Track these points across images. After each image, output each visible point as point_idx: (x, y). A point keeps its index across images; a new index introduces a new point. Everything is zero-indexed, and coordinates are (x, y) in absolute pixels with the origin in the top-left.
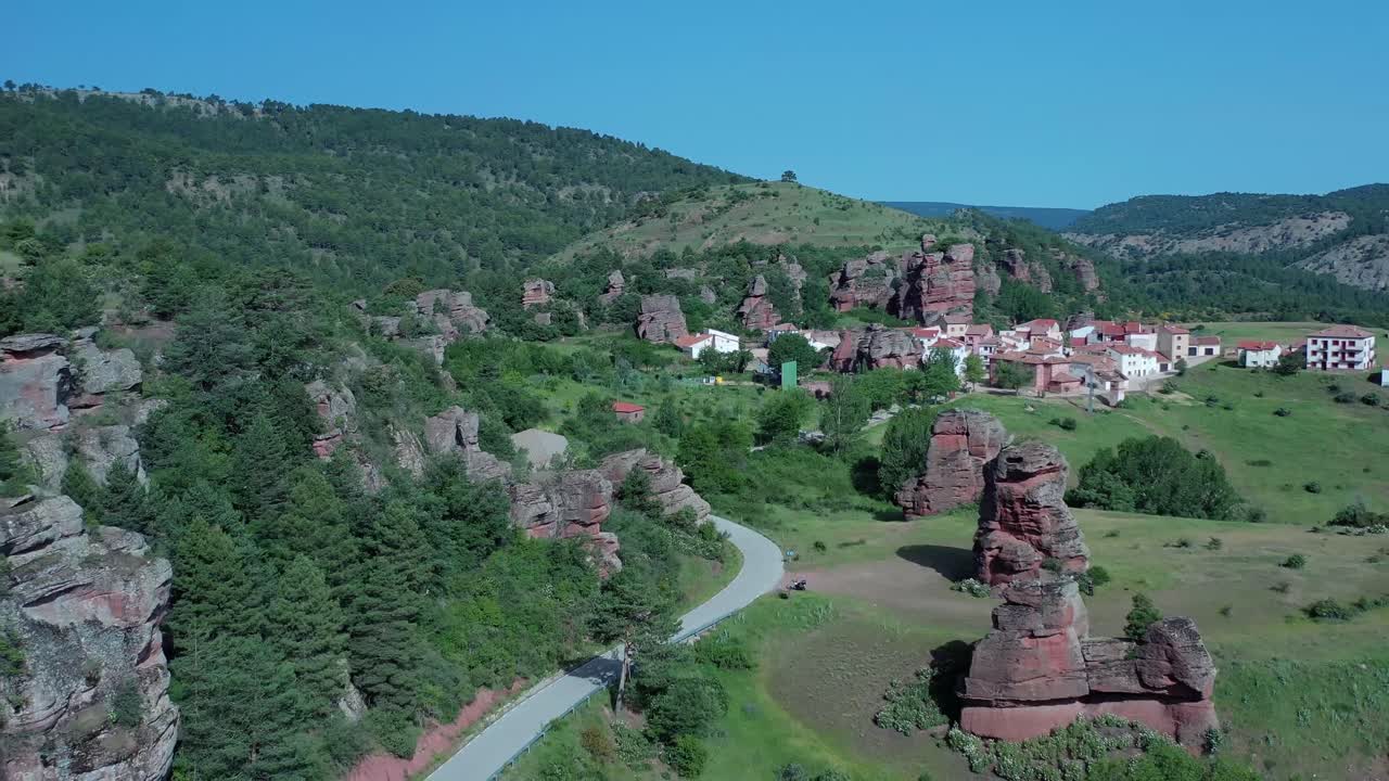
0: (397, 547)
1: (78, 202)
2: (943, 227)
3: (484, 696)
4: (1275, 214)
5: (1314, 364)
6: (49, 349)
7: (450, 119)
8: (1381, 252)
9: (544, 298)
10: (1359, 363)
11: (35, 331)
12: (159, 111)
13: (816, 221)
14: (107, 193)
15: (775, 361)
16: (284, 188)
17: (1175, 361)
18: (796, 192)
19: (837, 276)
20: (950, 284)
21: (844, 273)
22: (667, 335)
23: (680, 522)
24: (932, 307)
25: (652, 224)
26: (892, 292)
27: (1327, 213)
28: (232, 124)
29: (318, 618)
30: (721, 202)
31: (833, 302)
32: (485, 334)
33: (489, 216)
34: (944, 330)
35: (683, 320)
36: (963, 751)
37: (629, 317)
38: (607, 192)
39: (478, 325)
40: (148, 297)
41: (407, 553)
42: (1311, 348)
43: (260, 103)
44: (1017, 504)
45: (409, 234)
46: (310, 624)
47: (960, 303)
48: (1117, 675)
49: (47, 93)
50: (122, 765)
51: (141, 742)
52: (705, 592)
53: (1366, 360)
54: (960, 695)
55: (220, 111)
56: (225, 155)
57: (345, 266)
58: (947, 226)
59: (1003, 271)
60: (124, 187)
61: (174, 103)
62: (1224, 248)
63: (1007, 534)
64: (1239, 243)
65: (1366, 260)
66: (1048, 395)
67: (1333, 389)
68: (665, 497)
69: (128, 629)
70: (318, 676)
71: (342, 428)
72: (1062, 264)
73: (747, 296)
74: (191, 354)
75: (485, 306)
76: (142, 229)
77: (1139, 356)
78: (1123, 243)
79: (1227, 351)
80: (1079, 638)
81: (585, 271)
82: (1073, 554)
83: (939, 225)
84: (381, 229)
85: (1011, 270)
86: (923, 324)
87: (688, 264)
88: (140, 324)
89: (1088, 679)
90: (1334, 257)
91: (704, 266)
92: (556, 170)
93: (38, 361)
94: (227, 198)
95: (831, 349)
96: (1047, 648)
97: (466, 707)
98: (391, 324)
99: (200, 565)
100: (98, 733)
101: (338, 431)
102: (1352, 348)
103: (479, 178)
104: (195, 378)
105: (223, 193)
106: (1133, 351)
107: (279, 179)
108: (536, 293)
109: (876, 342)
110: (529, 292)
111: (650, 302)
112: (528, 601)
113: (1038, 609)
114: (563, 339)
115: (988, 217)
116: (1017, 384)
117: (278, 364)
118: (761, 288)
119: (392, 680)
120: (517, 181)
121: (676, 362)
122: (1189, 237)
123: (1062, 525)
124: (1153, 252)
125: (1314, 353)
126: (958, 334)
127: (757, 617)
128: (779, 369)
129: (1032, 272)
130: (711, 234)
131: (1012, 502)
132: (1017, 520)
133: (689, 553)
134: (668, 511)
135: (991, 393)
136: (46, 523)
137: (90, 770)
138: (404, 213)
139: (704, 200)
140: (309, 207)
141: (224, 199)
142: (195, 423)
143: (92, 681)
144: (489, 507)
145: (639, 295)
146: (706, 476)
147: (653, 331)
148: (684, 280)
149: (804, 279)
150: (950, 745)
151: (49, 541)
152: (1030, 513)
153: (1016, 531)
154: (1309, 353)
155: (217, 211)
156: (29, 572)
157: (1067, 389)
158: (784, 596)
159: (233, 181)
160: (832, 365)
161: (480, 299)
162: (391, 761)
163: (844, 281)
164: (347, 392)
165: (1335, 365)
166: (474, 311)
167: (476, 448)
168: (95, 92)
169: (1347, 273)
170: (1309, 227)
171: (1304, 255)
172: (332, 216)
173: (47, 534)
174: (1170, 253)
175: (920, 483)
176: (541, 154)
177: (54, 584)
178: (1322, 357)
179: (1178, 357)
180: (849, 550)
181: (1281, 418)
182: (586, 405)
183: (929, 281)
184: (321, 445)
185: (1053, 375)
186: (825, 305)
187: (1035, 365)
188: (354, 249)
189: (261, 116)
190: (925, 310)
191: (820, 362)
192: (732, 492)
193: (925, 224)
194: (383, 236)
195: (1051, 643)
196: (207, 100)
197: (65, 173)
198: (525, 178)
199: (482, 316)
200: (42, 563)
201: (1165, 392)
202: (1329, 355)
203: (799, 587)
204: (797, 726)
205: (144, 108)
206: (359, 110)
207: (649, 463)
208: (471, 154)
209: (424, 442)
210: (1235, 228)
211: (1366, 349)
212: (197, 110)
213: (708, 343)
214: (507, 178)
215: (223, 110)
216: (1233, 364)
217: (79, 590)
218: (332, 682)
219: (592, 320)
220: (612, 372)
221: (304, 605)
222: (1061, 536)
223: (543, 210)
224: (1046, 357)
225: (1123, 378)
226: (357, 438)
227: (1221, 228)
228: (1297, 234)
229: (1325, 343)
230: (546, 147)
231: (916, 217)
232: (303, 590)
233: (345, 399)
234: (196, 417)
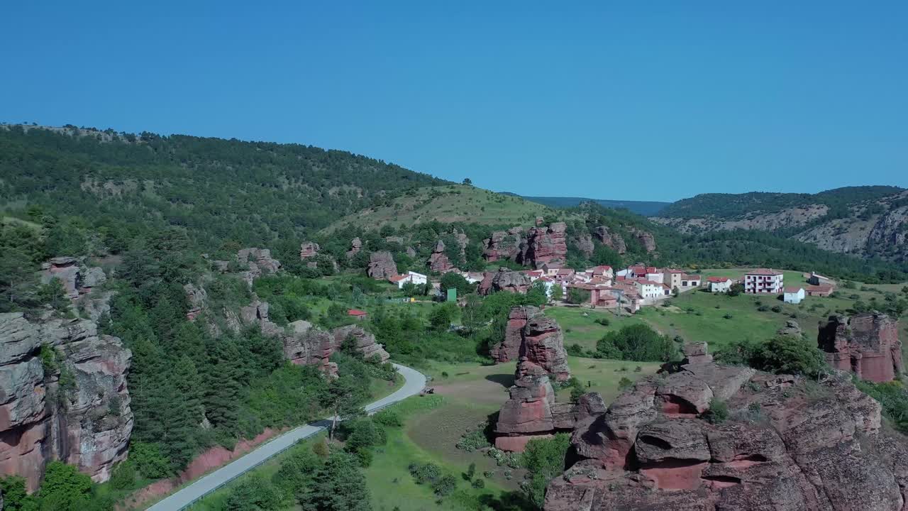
0: (227, 359)
1: (25, 196)
2: (561, 213)
3: (267, 431)
4: (783, 206)
5: (749, 290)
6: (72, 263)
7: (260, 145)
8: (846, 229)
9: (313, 253)
10: (773, 289)
11: (64, 256)
12: (75, 138)
13: (483, 209)
14: (43, 190)
15: (444, 289)
16: (155, 187)
17: (673, 288)
18: (471, 191)
19: (487, 241)
20: (551, 245)
21: (491, 239)
22: (385, 275)
23: (374, 362)
24: (541, 259)
25: (384, 211)
26: (519, 250)
27: (814, 205)
28: (122, 147)
29: (191, 382)
30: (425, 197)
31: (485, 256)
32: (277, 274)
33: (284, 205)
34: (546, 272)
35: (395, 266)
36: (495, 457)
37: (363, 264)
38: (359, 191)
39: (274, 269)
40: (107, 243)
41: (231, 362)
42: (747, 281)
43: (140, 134)
44: (535, 347)
45: (234, 217)
46: (188, 385)
47: (558, 257)
48: (566, 420)
49: (4, 127)
50: (113, 431)
51: (120, 423)
52: (382, 394)
53: (777, 288)
54: (495, 431)
55: (114, 139)
56: (118, 167)
57: (193, 237)
58: (563, 212)
59: (596, 240)
60: (54, 187)
61: (84, 134)
62: (750, 227)
63: (531, 363)
64: (760, 224)
65: (837, 235)
66: (597, 307)
67: (758, 304)
68: (365, 349)
69: (115, 377)
70: (192, 409)
71: (201, 306)
72: (633, 236)
73: (433, 252)
74: (129, 270)
75: (278, 258)
76: (65, 212)
77: (652, 286)
78: (688, 224)
79: (704, 283)
80: (549, 403)
81: (339, 239)
82: (562, 371)
83: (558, 212)
84: (216, 213)
85: (601, 238)
86: (536, 268)
87: (401, 234)
88: (103, 256)
89: (553, 421)
90: (817, 232)
91: (410, 235)
92: (327, 177)
93: (67, 269)
94: (119, 193)
95: (479, 283)
96: (533, 407)
97: (259, 435)
98: (223, 265)
99: (141, 357)
100: (103, 417)
101: (198, 308)
102: (769, 281)
103: (278, 181)
104: (131, 281)
105: (116, 191)
106: (649, 283)
107: (152, 182)
108: (308, 250)
109: (502, 278)
110: (304, 250)
111: (375, 255)
112: (291, 392)
113: (529, 389)
114: (324, 278)
115: (601, 207)
116: (580, 301)
117: (170, 276)
118: (440, 249)
119: (225, 415)
120: (302, 184)
121: (388, 289)
122: (728, 220)
123: (557, 357)
124: (706, 229)
125: (749, 284)
126: (554, 274)
127: (407, 405)
128: (446, 293)
129: (614, 240)
130: (419, 216)
131: (532, 346)
132: (535, 355)
133: (376, 377)
134: (366, 356)
135: (566, 306)
136: (83, 330)
137: (100, 431)
138: (230, 204)
139: (415, 196)
140: (171, 200)
141: (117, 194)
142: (131, 302)
143: (101, 396)
144: (272, 347)
145: (370, 252)
146: (393, 344)
147: (376, 272)
148: (396, 243)
149: (468, 243)
150: (489, 455)
151: (84, 338)
152: (541, 351)
153: (535, 361)
154: (746, 284)
155: (112, 202)
156: (77, 349)
157: (608, 304)
158: (421, 396)
159: (123, 183)
160: (479, 291)
161: (275, 254)
162: (224, 451)
163: (491, 244)
164: (203, 290)
165: (760, 290)
166: (271, 260)
167: (267, 320)
168: (34, 127)
169: (825, 242)
170: (803, 214)
171: (798, 231)
172: (185, 205)
173: (83, 335)
174: (717, 230)
175: (502, 345)
176: (318, 167)
177: (86, 355)
178: (753, 286)
179: (675, 286)
180: (460, 377)
181: (727, 320)
182: (332, 310)
183: (539, 244)
184: (191, 314)
185: (601, 296)
186: (480, 258)
187: (590, 290)
188: (198, 225)
189: (141, 142)
190: (537, 261)
191: (473, 290)
192: (408, 354)
193: (549, 211)
194: (217, 217)
195: (535, 405)
196: (105, 132)
197: (17, 178)
198: (307, 182)
199: (276, 263)
200: (82, 346)
201: (665, 306)
202: (757, 284)
203: (431, 392)
204: (419, 449)
205: (65, 136)
206: (203, 138)
207: (357, 331)
208: (274, 166)
209: (241, 319)
210: (758, 215)
211: (777, 281)
212: (99, 138)
213: (408, 279)
214: (296, 182)
215: (115, 138)
216: (705, 290)
217: (96, 359)
218: (197, 412)
219: (342, 266)
220: (350, 295)
221: (185, 377)
222: (556, 362)
223: (319, 202)
224: (597, 286)
225: (641, 298)
226: (208, 312)
227: (749, 214)
228: (795, 218)
229: (755, 278)
230: (321, 162)
231: (544, 207)
232: (186, 370)
233: (202, 293)
234: (132, 299)
